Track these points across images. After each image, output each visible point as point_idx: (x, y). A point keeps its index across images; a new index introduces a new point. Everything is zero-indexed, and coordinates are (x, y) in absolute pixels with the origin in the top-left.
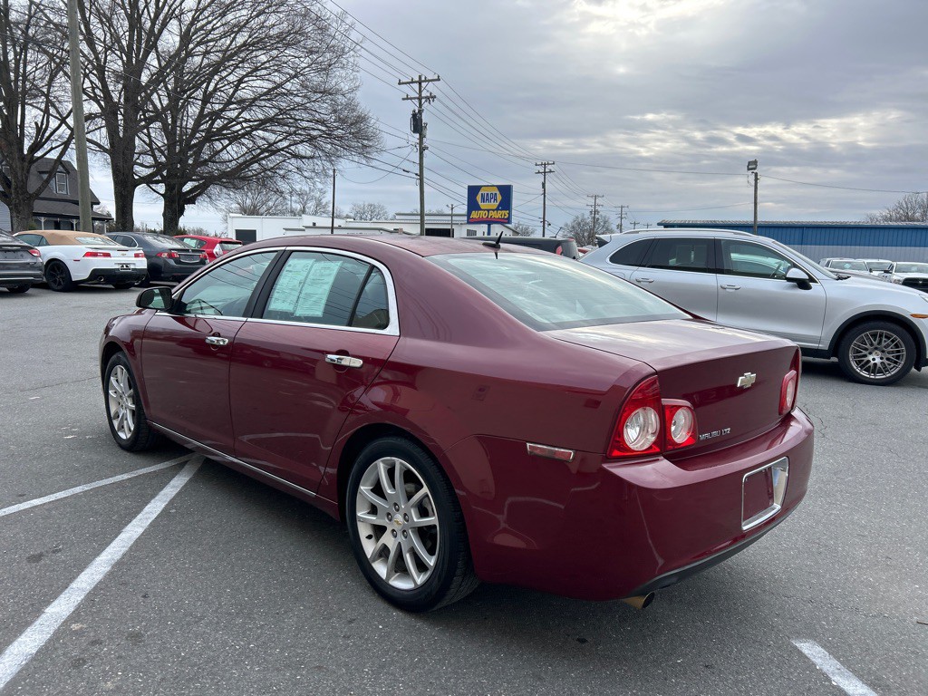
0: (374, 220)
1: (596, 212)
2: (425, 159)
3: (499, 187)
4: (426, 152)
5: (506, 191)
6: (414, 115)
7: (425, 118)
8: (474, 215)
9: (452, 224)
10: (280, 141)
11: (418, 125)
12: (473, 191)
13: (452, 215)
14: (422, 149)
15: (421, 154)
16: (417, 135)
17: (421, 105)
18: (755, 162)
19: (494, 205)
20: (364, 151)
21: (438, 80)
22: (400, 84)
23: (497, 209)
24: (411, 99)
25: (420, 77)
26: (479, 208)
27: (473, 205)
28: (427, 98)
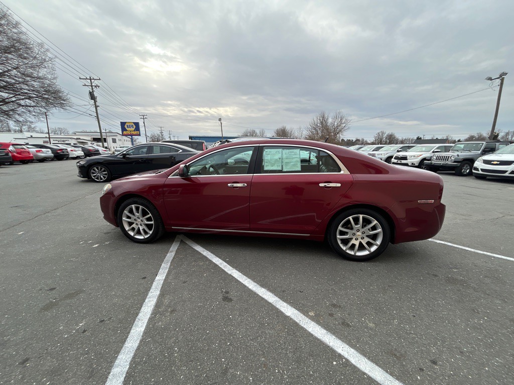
0: (62, 134)
1: (162, 132)
2: (98, 111)
3: (134, 123)
4: (98, 108)
5: (137, 124)
6: (90, 93)
7: (96, 94)
8: (125, 132)
9: (107, 136)
10: (11, 97)
11: (93, 97)
12: (123, 124)
13: (106, 133)
14: (96, 107)
15: (96, 109)
16: (93, 101)
17: (92, 89)
18: (221, 119)
19: (133, 129)
20: (62, 105)
21: (100, 79)
22: (80, 79)
23: (134, 131)
24: (87, 86)
25: (90, 77)
26: (126, 130)
27: (123, 129)
28: (95, 86)
